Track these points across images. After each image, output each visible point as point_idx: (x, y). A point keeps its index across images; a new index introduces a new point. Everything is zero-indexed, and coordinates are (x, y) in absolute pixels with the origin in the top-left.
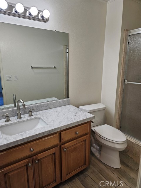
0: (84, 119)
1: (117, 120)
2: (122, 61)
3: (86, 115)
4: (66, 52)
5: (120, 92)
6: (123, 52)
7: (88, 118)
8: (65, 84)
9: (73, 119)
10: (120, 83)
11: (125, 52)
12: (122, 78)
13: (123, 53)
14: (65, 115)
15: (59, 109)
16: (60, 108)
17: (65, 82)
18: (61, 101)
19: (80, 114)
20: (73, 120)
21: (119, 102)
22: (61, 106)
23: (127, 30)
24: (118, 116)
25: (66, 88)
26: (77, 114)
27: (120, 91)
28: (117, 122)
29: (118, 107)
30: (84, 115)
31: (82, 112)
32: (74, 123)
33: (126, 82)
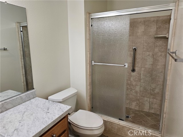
0: (61, 114)
1: (89, 102)
2: (88, 43)
3: (62, 108)
4: (20, 31)
5: (88, 74)
6: (88, 34)
7: (64, 112)
8: (22, 69)
9: (47, 119)
10: (88, 65)
11: (90, 34)
12: (89, 59)
13: (88, 36)
14: (34, 115)
15: (21, 107)
16: (23, 105)
17: (22, 66)
18: (23, 95)
19: (54, 108)
20: (46, 121)
21: (88, 83)
22: (23, 103)
23: (89, 14)
24: (89, 97)
25: (24, 73)
26: (50, 109)
27: (88, 72)
28: (89, 103)
29: (88, 88)
30: (58, 109)
31: (55, 105)
32: (49, 125)
33: (93, 63)
